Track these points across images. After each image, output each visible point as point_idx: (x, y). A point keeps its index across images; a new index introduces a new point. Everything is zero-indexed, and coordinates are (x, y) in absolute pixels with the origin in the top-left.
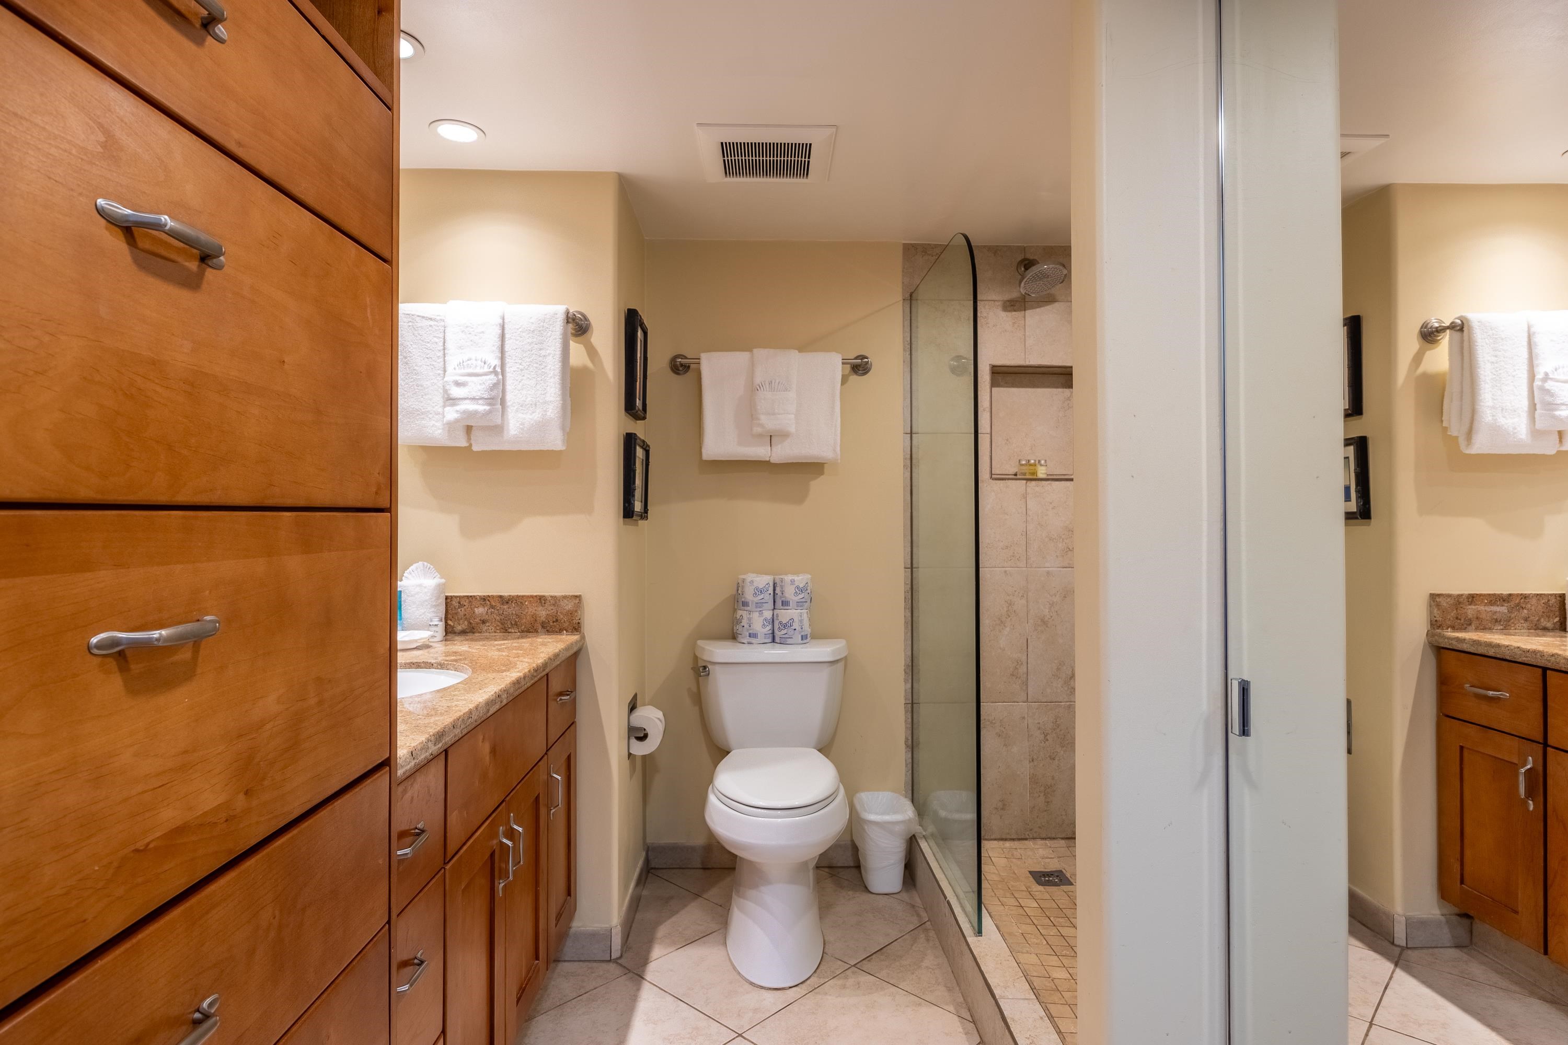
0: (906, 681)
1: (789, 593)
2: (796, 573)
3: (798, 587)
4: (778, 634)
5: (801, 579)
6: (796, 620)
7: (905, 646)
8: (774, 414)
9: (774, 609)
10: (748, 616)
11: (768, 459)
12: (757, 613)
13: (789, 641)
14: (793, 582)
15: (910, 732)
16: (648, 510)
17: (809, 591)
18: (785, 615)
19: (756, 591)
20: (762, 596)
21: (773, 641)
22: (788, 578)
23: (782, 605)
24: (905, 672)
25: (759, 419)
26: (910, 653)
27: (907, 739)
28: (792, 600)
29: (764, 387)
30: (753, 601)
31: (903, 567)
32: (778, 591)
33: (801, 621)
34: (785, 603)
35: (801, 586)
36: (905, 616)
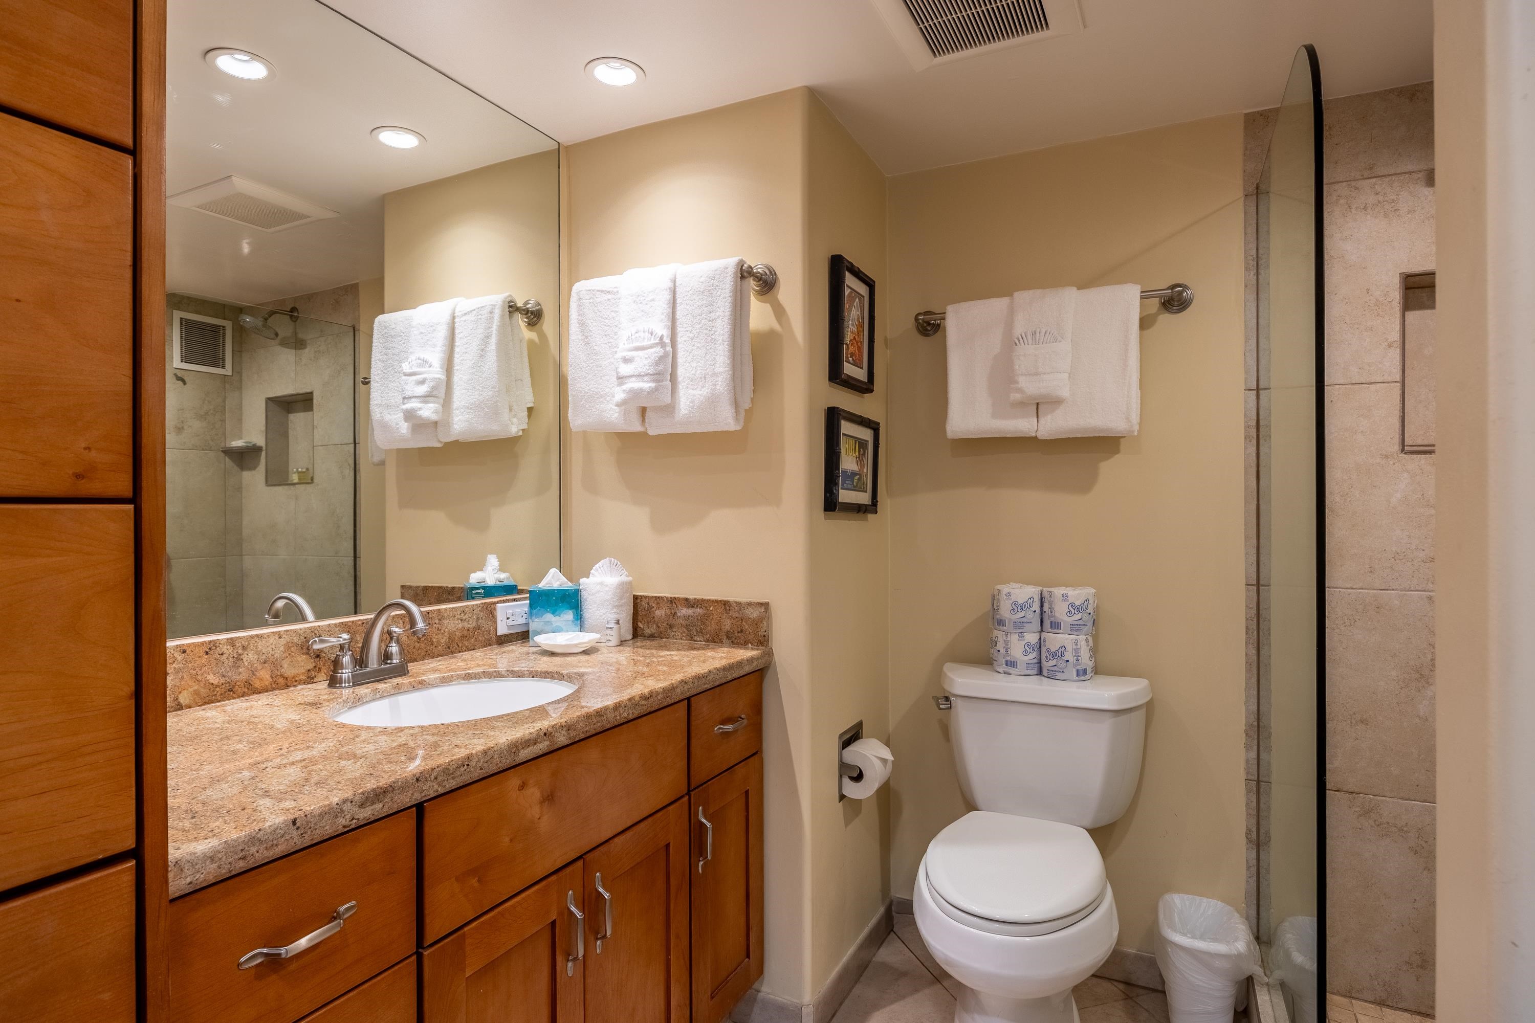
0: (1248, 747)
1: (1061, 611)
2: (1074, 585)
3: (1072, 605)
4: (1046, 665)
5: (1077, 595)
6: (1069, 648)
7: (1246, 697)
8: (1037, 374)
9: (1042, 631)
10: (1005, 639)
11: (1033, 435)
12: (1016, 636)
13: (1059, 676)
14: (1065, 597)
15: (1254, 821)
16: (877, 501)
17: (1090, 610)
18: (1054, 640)
19: (1013, 606)
20: (1022, 614)
21: (1040, 673)
22: (1059, 592)
23: (1051, 627)
24: (1247, 735)
25: (1017, 383)
26: (1255, 708)
28: (1062, 620)
29: (1026, 341)
30: (1010, 620)
31: (1244, 581)
32: (1046, 608)
33: (1077, 651)
34: (1056, 625)
35: (1078, 603)
36: (1246, 654)
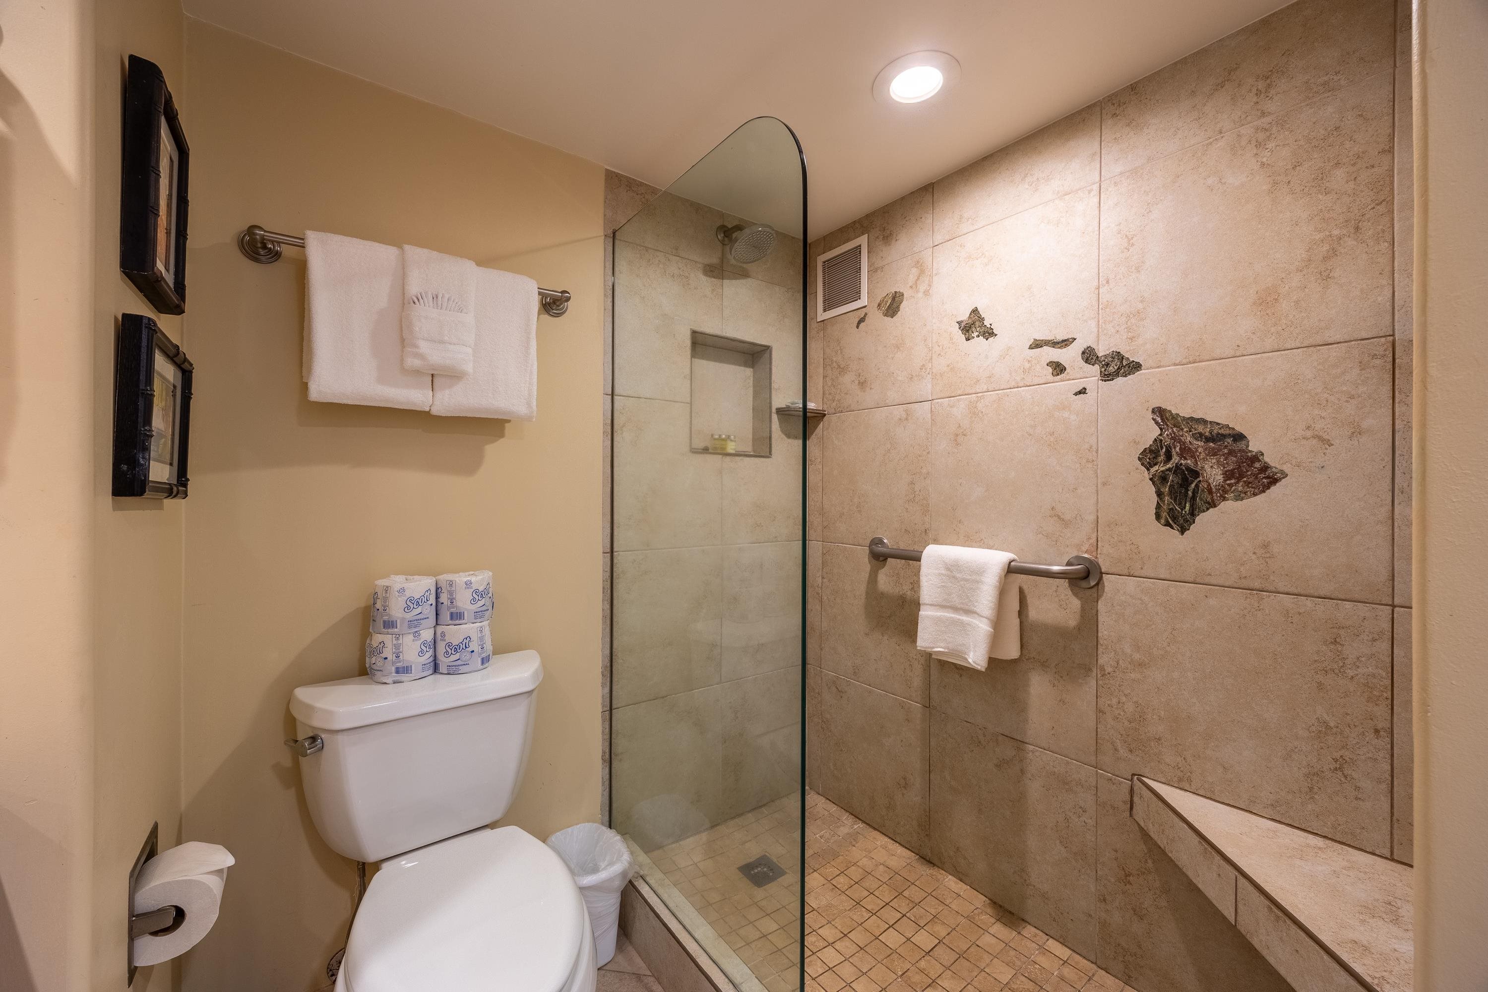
0: (603, 686)
1: (464, 601)
3: (476, 591)
4: (444, 661)
5: (480, 579)
6: (474, 638)
7: (603, 644)
8: (442, 342)
9: (437, 624)
10: (395, 642)
11: (427, 409)
12: (411, 637)
13: (463, 669)
14: (468, 584)
15: (607, 744)
16: (188, 480)
18: (455, 633)
19: (408, 603)
20: (419, 610)
21: (436, 669)
22: (460, 579)
23: (452, 619)
24: (603, 675)
25: (416, 347)
26: (608, 652)
27: (604, 752)
28: (466, 609)
29: (425, 299)
30: (403, 619)
31: (602, 551)
32: (444, 598)
33: (481, 639)
34: (457, 616)
35: (481, 589)
36: (603, 610)
